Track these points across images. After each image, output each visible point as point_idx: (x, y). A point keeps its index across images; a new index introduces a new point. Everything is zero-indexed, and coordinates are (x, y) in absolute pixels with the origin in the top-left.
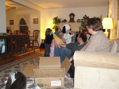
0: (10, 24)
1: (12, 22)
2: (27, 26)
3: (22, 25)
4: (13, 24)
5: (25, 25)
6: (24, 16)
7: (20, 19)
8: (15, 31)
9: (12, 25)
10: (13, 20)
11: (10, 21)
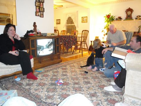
0: (57, 24)
1: (58, 22)
2: (75, 25)
3: (69, 25)
4: (59, 23)
5: (73, 24)
6: (71, 14)
7: (67, 18)
8: (62, 31)
9: (58, 25)
10: (60, 20)
11: (57, 20)
